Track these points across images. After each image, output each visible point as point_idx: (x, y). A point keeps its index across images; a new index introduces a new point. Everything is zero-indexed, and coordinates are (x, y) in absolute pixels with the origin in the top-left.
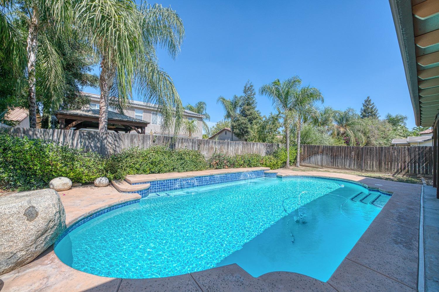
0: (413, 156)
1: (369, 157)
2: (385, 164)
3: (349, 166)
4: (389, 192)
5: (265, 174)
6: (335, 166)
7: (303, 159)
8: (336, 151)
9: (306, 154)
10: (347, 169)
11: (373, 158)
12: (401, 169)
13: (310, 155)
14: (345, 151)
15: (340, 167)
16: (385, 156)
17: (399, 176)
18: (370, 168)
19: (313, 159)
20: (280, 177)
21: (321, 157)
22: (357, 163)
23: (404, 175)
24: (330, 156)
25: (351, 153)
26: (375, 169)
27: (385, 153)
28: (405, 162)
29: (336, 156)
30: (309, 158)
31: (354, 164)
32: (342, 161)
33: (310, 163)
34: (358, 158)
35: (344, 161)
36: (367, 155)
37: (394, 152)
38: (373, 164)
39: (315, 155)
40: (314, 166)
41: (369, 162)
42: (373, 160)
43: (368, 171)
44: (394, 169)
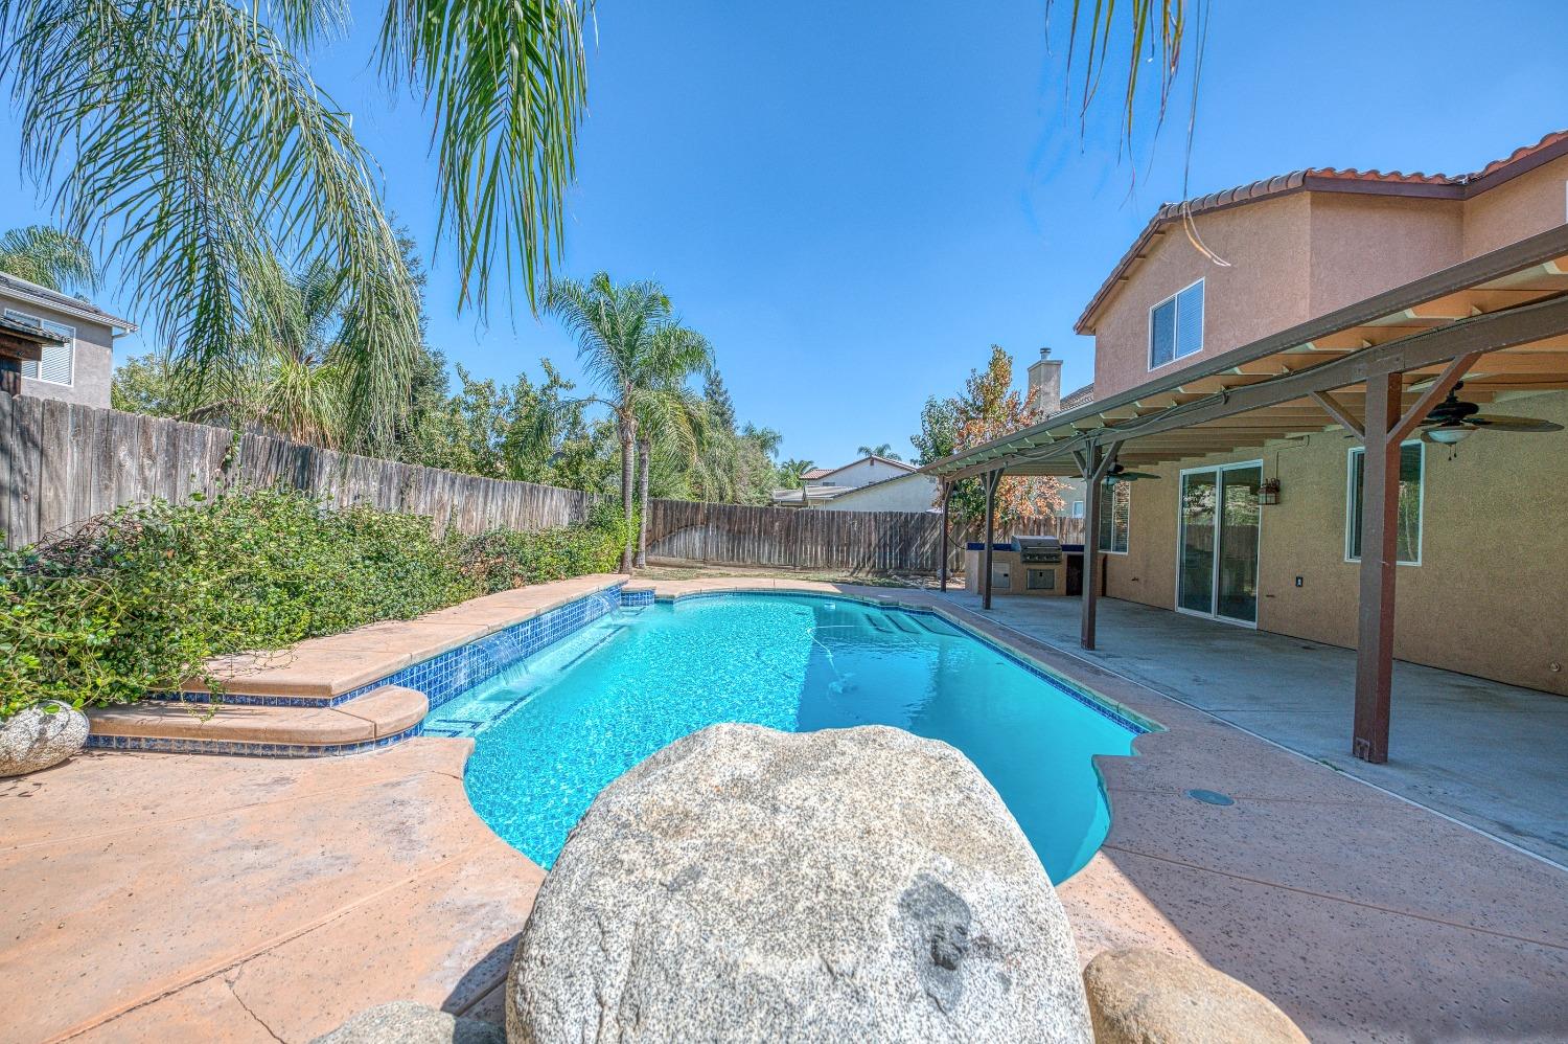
0: (882, 533)
1: (809, 534)
2: (837, 550)
3: (769, 558)
4: (923, 608)
5: (622, 595)
6: (738, 559)
7: (652, 544)
8: (740, 519)
9: (661, 527)
10: (764, 566)
11: (817, 536)
12: (864, 559)
13: (671, 532)
14: (760, 521)
15: (749, 562)
16: (838, 531)
17: (860, 575)
18: (811, 562)
19: (680, 542)
20: (667, 602)
21: (702, 536)
22: (785, 551)
23: (869, 572)
24: (725, 533)
25: (773, 523)
26: (820, 561)
27: (838, 526)
28: (870, 545)
29: (739, 532)
30: (670, 539)
31: (780, 552)
32: (753, 544)
33: (671, 554)
34: (788, 535)
35: (759, 544)
36: (806, 529)
37: (853, 524)
38: (816, 552)
39: (686, 530)
40: (683, 561)
41: (809, 546)
42: (817, 541)
44: (853, 560)
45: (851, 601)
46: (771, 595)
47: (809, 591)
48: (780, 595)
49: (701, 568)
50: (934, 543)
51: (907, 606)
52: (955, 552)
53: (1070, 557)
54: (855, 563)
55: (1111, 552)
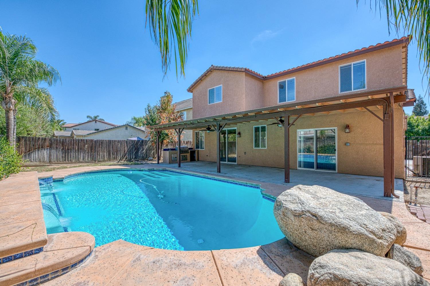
0: (129, 147)
1: (101, 149)
2: (113, 154)
3: (83, 159)
6: (68, 160)
8: (68, 144)
9: (24, 148)
10: (81, 162)
11: (104, 149)
12: (123, 156)
13: (30, 151)
14: (78, 145)
15: (74, 161)
16: (113, 147)
17: (122, 162)
18: (102, 159)
19: (35, 155)
21: (48, 152)
22: (91, 156)
23: (125, 161)
24: (60, 150)
25: (84, 146)
26: (106, 158)
27: (113, 145)
28: (125, 151)
29: (68, 149)
30: (29, 154)
31: (88, 156)
32: (76, 154)
33: (30, 161)
34: (91, 150)
35: (78, 154)
36: (99, 147)
37: (118, 144)
38: (104, 155)
39: (39, 150)
40: (38, 163)
41: (101, 153)
42: (104, 151)
43: (100, 161)
44: (119, 157)
45: (135, 170)
46: (100, 172)
47: (116, 169)
48: (104, 172)
49: (48, 166)
50: (146, 149)
51: (158, 169)
52: (153, 152)
53: (191, 151)
54: (120, 158)
55: (200, 149)
